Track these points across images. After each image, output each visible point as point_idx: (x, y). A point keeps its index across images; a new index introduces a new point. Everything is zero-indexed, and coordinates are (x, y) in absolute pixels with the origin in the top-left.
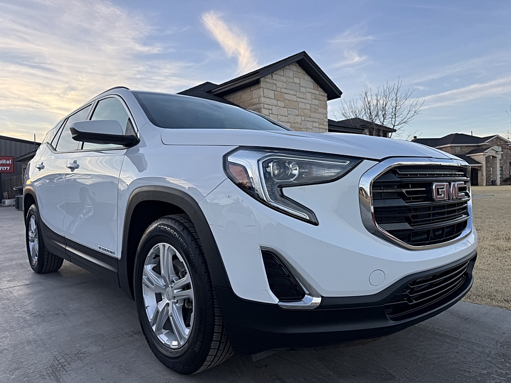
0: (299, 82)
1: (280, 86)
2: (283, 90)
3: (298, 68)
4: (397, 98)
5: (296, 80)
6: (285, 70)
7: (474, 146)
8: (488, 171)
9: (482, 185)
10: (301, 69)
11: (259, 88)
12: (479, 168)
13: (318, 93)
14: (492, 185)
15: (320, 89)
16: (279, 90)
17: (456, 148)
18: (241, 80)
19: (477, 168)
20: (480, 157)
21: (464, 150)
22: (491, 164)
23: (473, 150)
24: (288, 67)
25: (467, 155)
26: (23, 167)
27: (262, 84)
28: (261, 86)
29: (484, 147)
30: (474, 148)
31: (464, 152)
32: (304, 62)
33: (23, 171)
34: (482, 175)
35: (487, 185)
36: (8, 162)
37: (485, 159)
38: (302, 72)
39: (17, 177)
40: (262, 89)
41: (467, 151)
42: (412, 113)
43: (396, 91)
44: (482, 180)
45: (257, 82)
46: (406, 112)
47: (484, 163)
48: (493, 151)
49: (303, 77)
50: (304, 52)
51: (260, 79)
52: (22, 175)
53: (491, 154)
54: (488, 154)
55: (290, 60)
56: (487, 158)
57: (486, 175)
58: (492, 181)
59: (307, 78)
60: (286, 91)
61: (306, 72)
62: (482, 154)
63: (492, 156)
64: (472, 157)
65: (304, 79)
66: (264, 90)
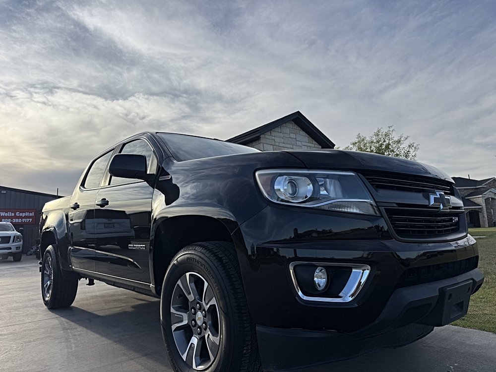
0: (295, 137)
1: (278, 141)
2: (281, 145)
3: (294, 125)
5: (293, 136)
6: (282, 127)
7: (472, 189)
8: (489, 213)
9: (484, 227)
10: (296, 126)
11: (259, 143)
12: (480, 210)
13: (313, 145)
15: (314, 142)
16: (277, 144)
18: (244, 138)
19: (477, 210)
20: (480, 199)
21: (463, 193)
22: (491, 206)
23: (471, 193)
24: (284, 125)
25: (466, 198)
27: (262, 140)
28: (261, 141)
29: (482, 189)
30: (472, 191)
31: (463, 195)
32: (298, 120)
34: (484, 217)
35: (489, 227)
36: (31, 214)
37: (484, 201)
40: (262, 144)
41: (466, 194)
44: (484, 222)
45: (258, 138)
47: (484, 205)
48: (491, 193)
49: (298, 133)
50: (298, 112)
51: (260, 136)
53: (490, 196)
54: (487, 197)
55: (286, 120)
56: (487, 200)
57: (487, 217)
58: (494, 223)
59: (304, 133)
60: (284, 145)
61: (301, 128)
62: (481, 196)
63: (492, 198)
64: (472, 200)
65: (300, 134)
66: (264, 145)
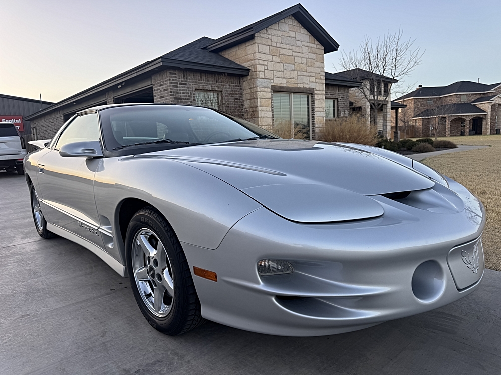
0: (294, 36)
1: (276, 41)
2: (278, 45)
3: (293, 21)
4: (397, 49)
5: (292, 34)
6: (280, 24)
7: (481, 94)
8: (493, 120)
9: (486, 135)
10: (296, 22)
11: (253, 44)
12: (484, 117)
13: (314, 46)
14: (497, 134)
15: (317, 43)
16: (274, 45)
17: (462, 96)
18: (236, 36)
19: (481, 116)
20: (486, 106)
21: (470, 99)
22: (496, 112)
23: (479, 99)
24: (283, 21)
25: (473, 104)
26: (31, 126)
27: (257, 40)
28: (256, 41)
29: (491, 95)
30: (480, 97)
31: (470, 101)
32: (299, 16)
33: (32, 130)
34: (487, 124)
35: (491, 134)
36: (17, 122)
37: (490, 107)
38: (298, 26)
39: (27, 137)
40: (256, 45)
41: (473, 100)
42: (412, 63)
43: (396, 41)
44: (487, 129)
45: (252, 38)
46: (406, 63)
47: (489, 111)
48: (499, 99)
49: (299, 31)
50: (299, 4)
51: (254, 34)
52: (32, 135)
53: (497, 102)
54: (494, 103)
55: (285, 14)
56: (493, 107)
57: (491, 124)
58: (497, 130)
59: (303, 31)
60: (281, 46)
61: (302, 25)
62: (488, 102)
63: (499, 105)
64: (478, 106)
65: (300, 33)
66: (259, 45)
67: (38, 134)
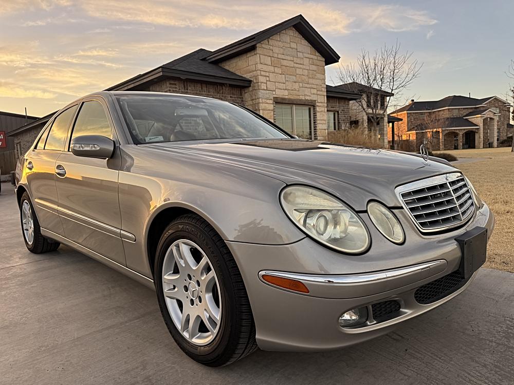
0: (296, 47)
1: (277, 52)
2: (280, 56)
3: (295, 32)
4: (395, 61)
5: (293, 45)
6: (281, 35)
7: (472, 108)
8: (485, 133)
9: (479, 148)
10: (297, 33)
11: (255, 54)
12: (477, 131)
13: (316, 57)
14: (489, 147)
15: (318, 54)
16: (276, 55)
17: (454, 110)
18: (237, 47)
19: (474, 130)
20: (478, 119)
21: (462, 112)
22: (488, 126)
23: (470, 112)
24: (284, 31)
25: (465, 118)
26: (15, 142)
27: (259, 50)
28: (258, 52)
29: (482, 109)
30: (472, 111)
31: (462, 115)
32: (300, 26)
33: (15, 146)
34: (480, 137)
35: (484, 148)
37: (482, 121)
38: (299, 36)
39: (10, 152)
40: (258, 55)
41: (465, 114)
42: (410, 76)
43: (394, 54)
44: (479, 143)
45: (253, 48)
46: (404, 75)
47: (481, 125)
48: (490, 113)
49: (300, 42)
50: (301, 15)
51: (256, 44)
52: (16, 150)
53: (489, 116)
54: (485, 116)
55: (286, 25)
56: (485, 120)
57: (483, 137)
58: (489, 143)
59: (305, 42)
60: (283, 57)
61: (303, 37)
62: (480, 115)
63: (490, 118)
64: (470, 120)
65: (301, 44)
66: (261, 56)
67: (22, 149)
